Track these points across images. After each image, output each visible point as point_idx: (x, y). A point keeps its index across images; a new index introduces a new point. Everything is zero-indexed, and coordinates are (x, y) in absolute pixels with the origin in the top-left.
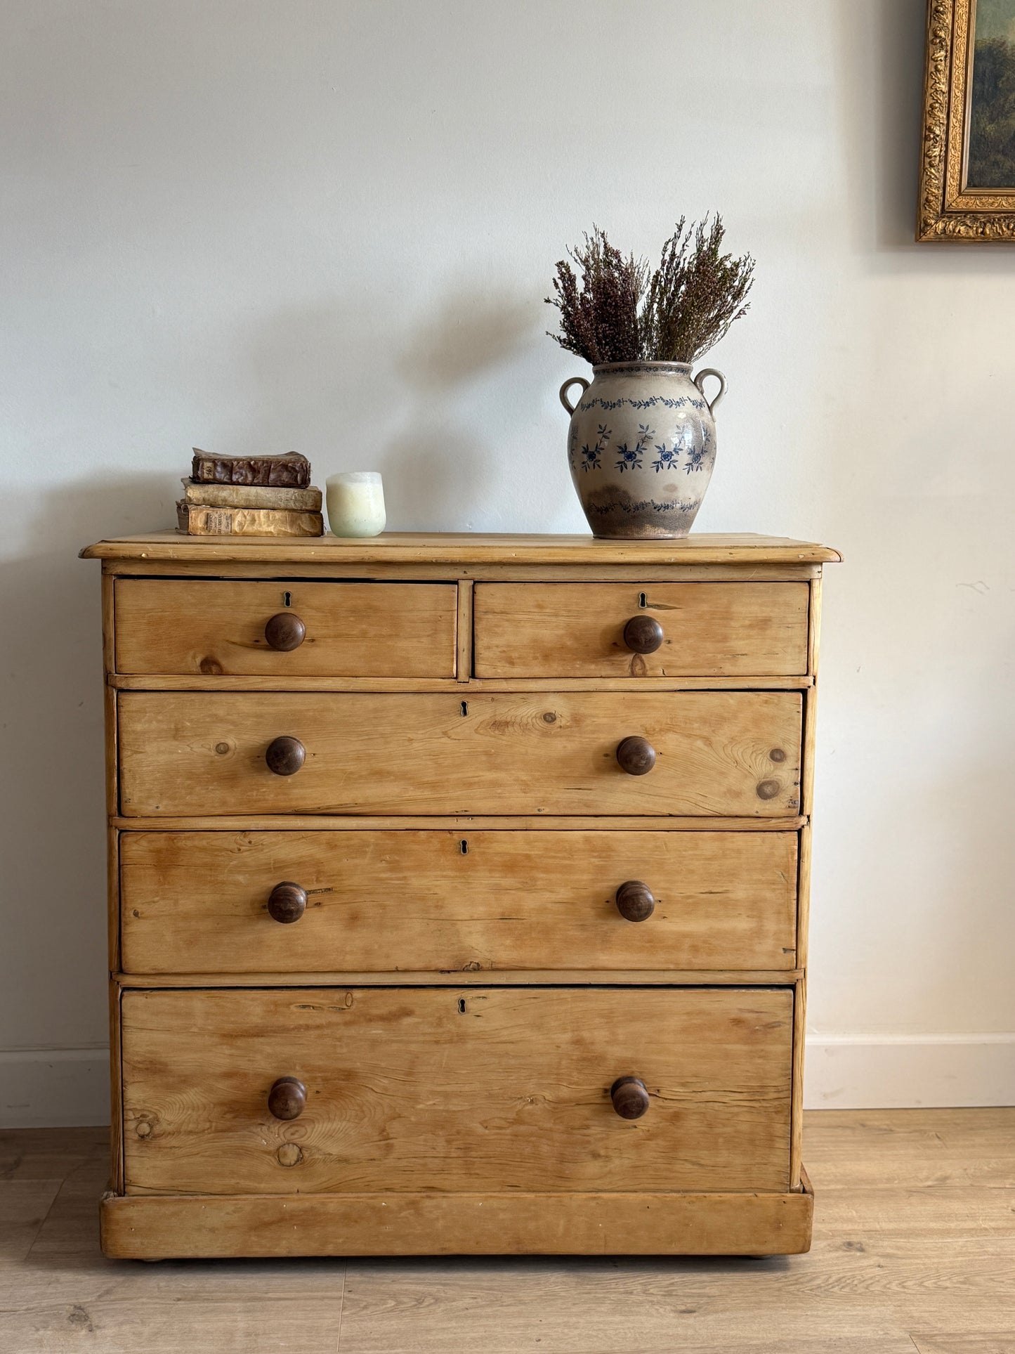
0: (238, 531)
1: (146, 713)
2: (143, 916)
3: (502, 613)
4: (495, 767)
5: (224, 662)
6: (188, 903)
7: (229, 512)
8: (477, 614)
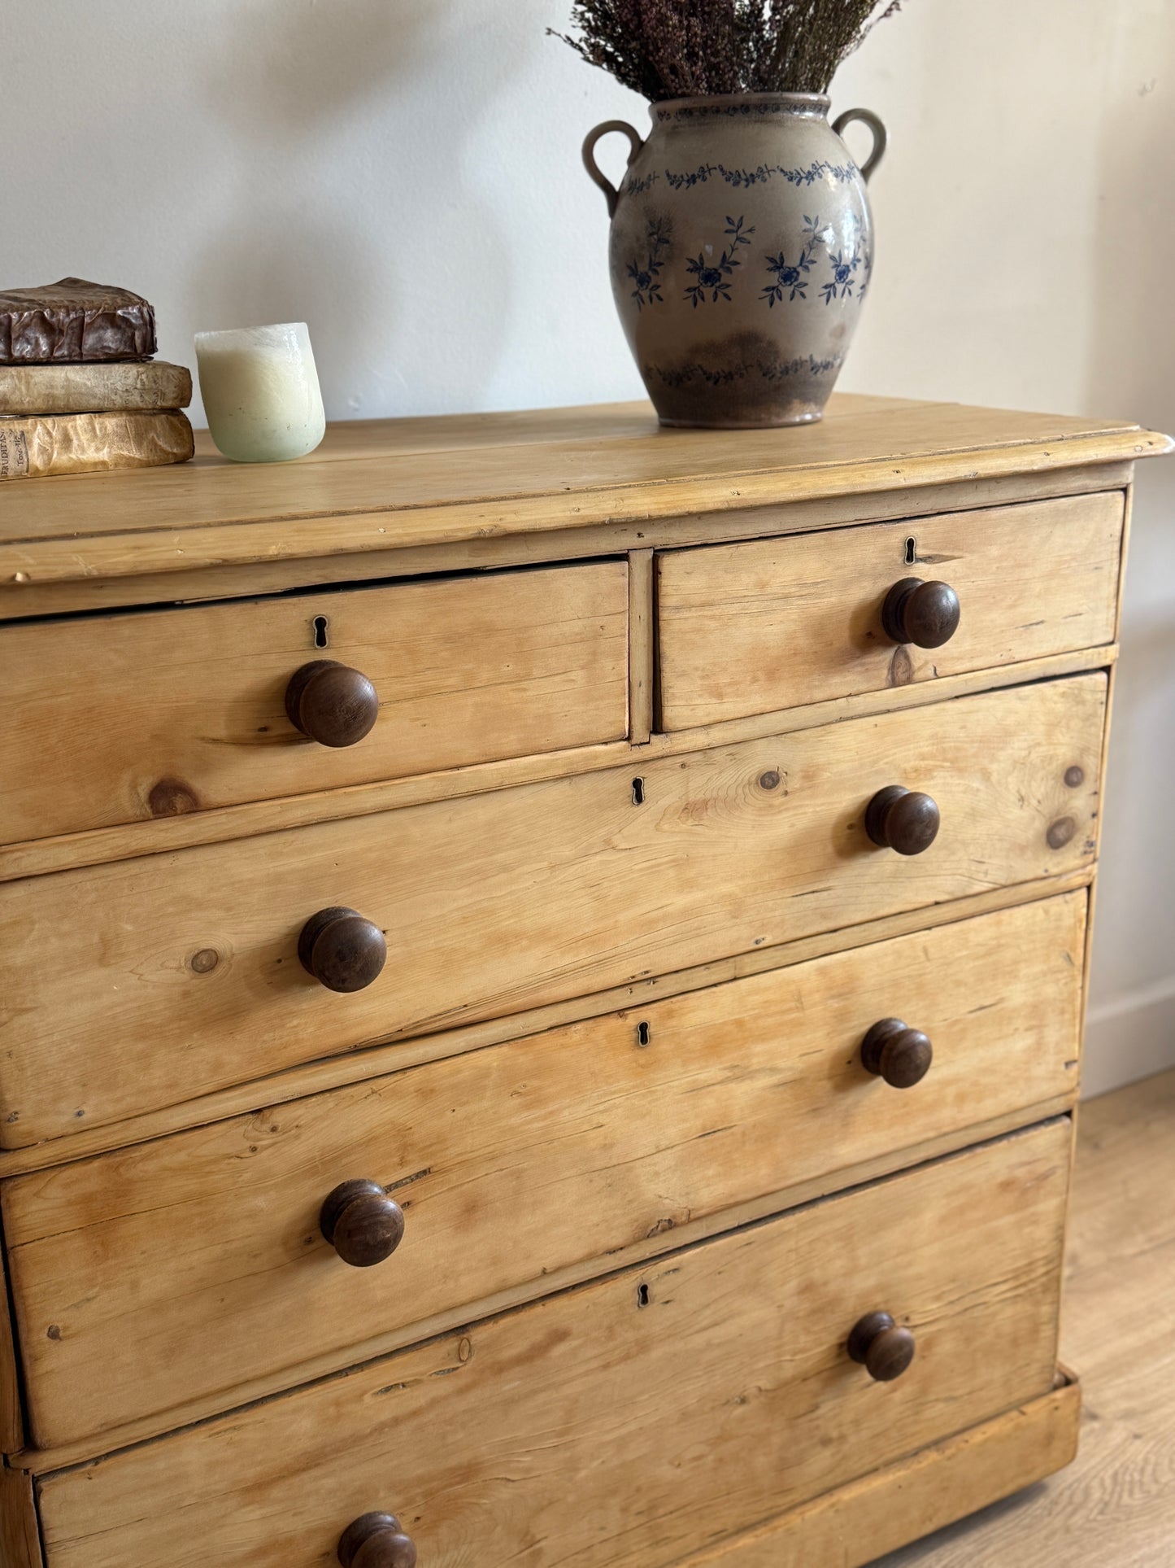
0: (41, 467)
1: (33, 923)
2: (68, 1333)
3: (703, 605)
4: (687, 885)
5: (198, 784)
6: (157, 1282)
7: (18, 426)
8: (664, 615)
